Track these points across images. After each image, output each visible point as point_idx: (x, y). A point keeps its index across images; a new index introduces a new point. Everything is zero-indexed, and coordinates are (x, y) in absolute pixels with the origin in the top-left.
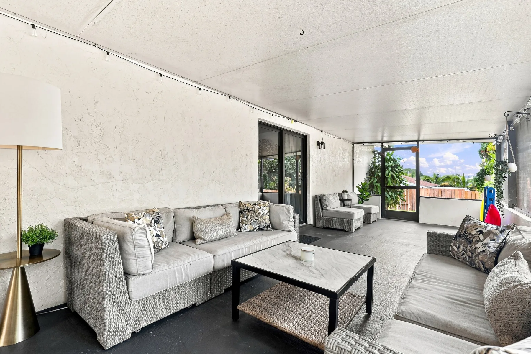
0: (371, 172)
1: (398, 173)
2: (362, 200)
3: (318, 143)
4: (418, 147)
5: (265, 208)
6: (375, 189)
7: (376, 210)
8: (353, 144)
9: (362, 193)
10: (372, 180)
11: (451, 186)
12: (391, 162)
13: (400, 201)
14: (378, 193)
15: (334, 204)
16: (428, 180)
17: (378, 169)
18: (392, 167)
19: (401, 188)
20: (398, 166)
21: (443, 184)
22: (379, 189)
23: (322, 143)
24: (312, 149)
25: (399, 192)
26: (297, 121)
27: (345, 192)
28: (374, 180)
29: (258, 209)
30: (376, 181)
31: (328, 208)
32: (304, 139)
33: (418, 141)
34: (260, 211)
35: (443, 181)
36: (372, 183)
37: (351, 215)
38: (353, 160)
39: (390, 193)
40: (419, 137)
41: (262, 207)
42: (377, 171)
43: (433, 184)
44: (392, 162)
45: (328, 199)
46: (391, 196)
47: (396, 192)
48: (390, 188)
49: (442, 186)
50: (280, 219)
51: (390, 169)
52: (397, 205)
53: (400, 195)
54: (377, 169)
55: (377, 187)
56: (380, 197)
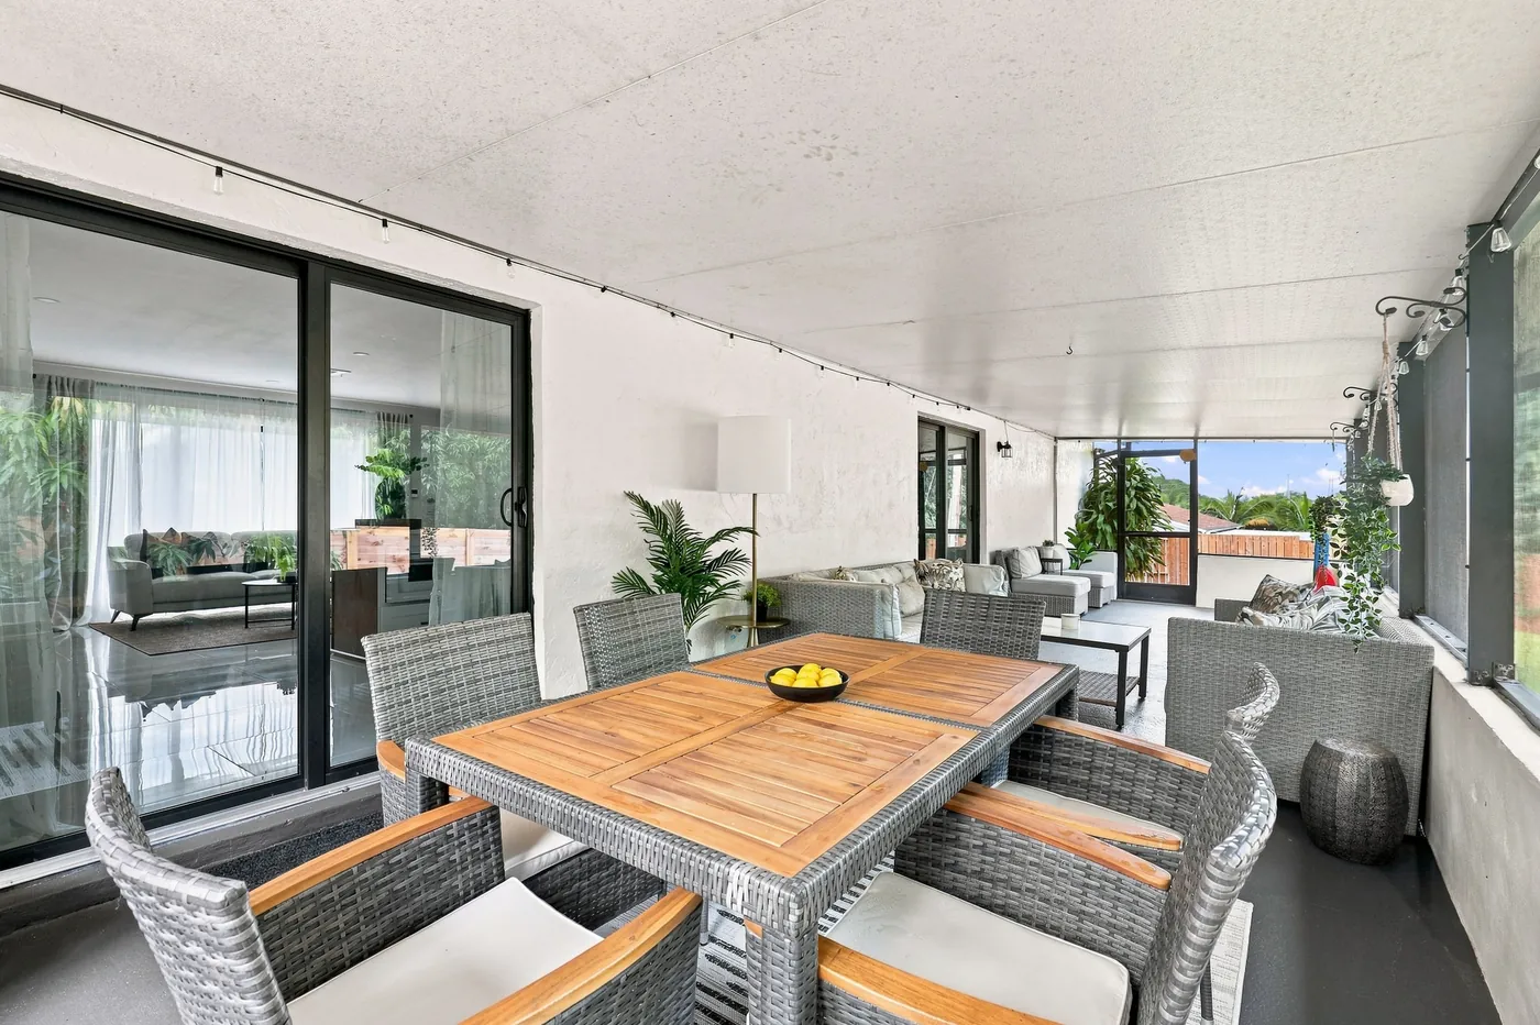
0: (1090, 501)
1: (1149, 501)
2: (1077, 560)
3: (1000, 446)
4: (1195, 450)
5: (957, 571)
6: (1099, 538)
7: (1110, 580)
8: (1056, 439)
9: (1077, 545)
10: (1094, 516)
11: (1272, 528)
12: (1135, 479)
13: (1152, 563)
14: (1107, 546)
15: (1030, 567)
16: (1215, 510)
17: (1106, 494)
18: (1137, 488)
19: (1157, 535)
20: (1149, 486)
21: (1251, 522)
22: (1108, 538)
23: (1008, 446)
24: (991, 461)
25: (1152, 544)
26: (969, 409)
27: (1048, 544)
28: (1097, 518)
29: (949, 572)
30: (1101, 518)
31: (1023, 575)
32: (975, 439)
33: (1196, 439)
34: (951, 575)
35: (1252, 513)
36: (1094, 523)
37: (1071, 588)
38: (1055, 474)
39: (1132, 547)
40: (1197, 431)
41: (954, 570)
42: (1105, 498)
43: (1226, 523)
44: (1138, 478)
45: (1023, 557)
46: (1135, 553)
47: (1145, 544)
48: (1133, 535)
49: (1249, 527)
50: (983, 586)
51: (1133, 493)
52: (1145, 572)
53: (1153, 550)
54: (1103, 493)
55: (1104, 533)
56: (1115, 554)
